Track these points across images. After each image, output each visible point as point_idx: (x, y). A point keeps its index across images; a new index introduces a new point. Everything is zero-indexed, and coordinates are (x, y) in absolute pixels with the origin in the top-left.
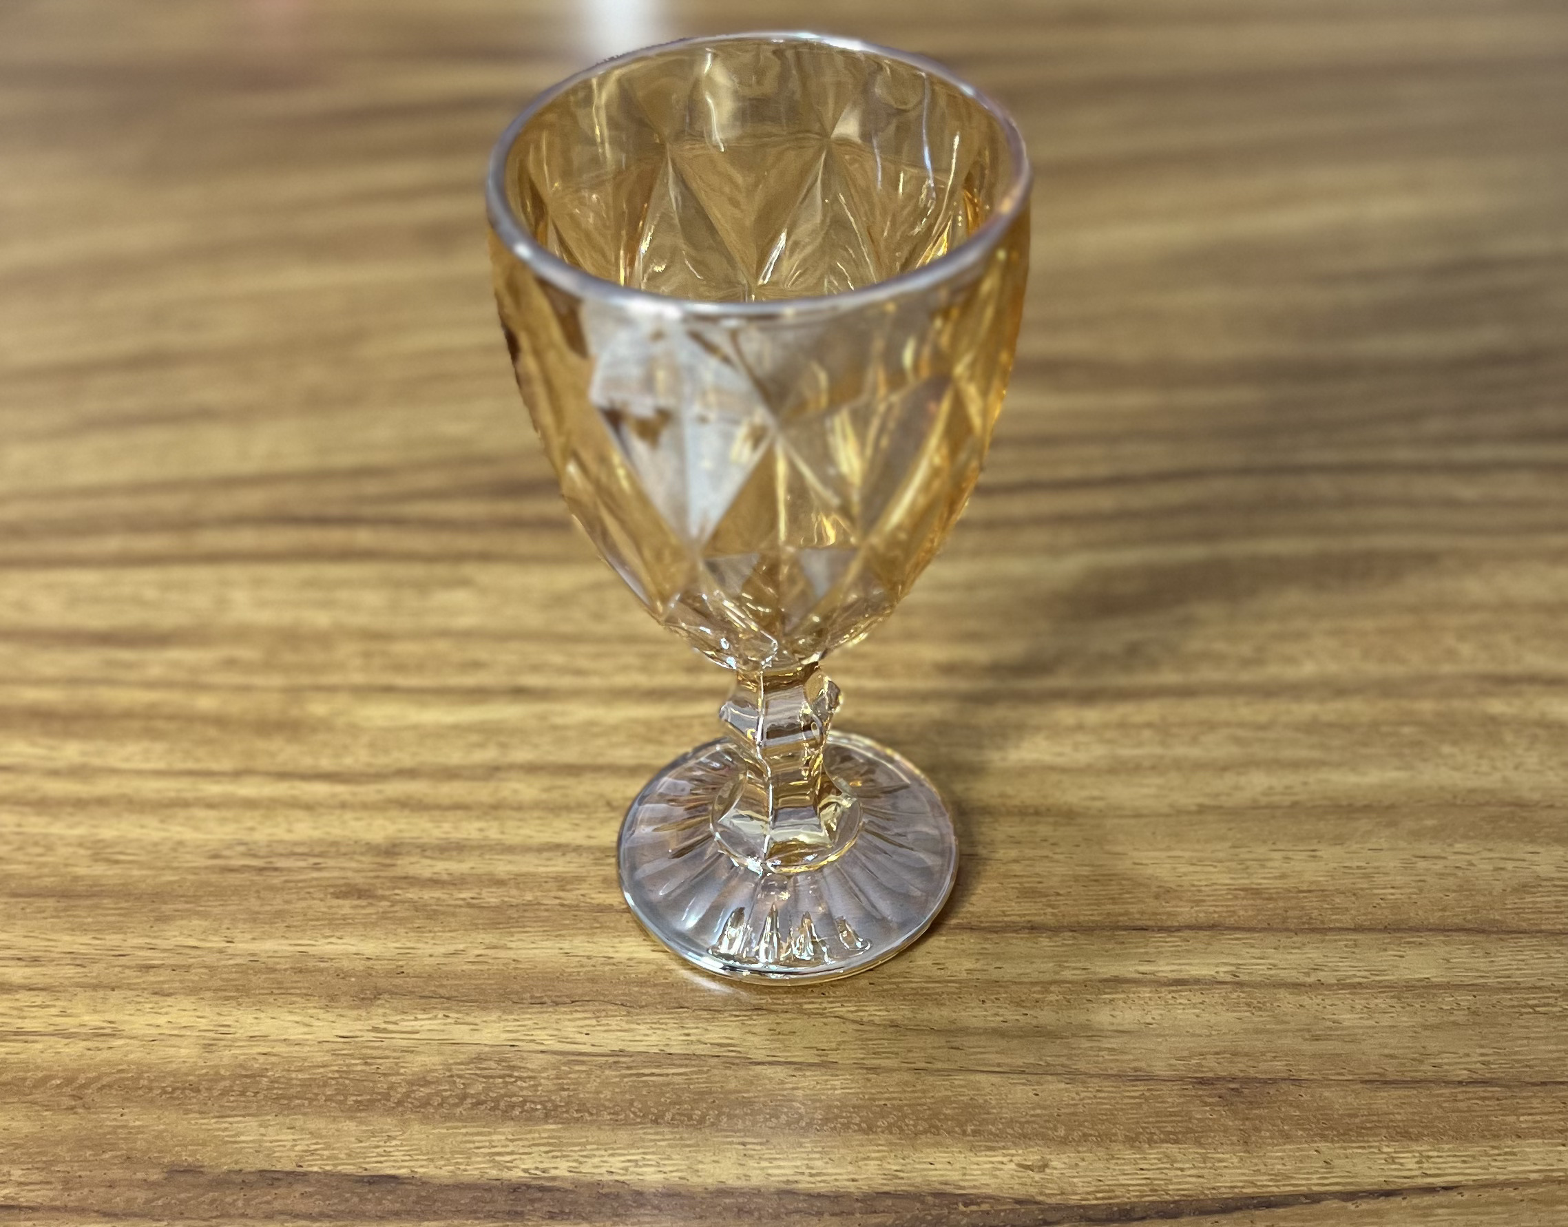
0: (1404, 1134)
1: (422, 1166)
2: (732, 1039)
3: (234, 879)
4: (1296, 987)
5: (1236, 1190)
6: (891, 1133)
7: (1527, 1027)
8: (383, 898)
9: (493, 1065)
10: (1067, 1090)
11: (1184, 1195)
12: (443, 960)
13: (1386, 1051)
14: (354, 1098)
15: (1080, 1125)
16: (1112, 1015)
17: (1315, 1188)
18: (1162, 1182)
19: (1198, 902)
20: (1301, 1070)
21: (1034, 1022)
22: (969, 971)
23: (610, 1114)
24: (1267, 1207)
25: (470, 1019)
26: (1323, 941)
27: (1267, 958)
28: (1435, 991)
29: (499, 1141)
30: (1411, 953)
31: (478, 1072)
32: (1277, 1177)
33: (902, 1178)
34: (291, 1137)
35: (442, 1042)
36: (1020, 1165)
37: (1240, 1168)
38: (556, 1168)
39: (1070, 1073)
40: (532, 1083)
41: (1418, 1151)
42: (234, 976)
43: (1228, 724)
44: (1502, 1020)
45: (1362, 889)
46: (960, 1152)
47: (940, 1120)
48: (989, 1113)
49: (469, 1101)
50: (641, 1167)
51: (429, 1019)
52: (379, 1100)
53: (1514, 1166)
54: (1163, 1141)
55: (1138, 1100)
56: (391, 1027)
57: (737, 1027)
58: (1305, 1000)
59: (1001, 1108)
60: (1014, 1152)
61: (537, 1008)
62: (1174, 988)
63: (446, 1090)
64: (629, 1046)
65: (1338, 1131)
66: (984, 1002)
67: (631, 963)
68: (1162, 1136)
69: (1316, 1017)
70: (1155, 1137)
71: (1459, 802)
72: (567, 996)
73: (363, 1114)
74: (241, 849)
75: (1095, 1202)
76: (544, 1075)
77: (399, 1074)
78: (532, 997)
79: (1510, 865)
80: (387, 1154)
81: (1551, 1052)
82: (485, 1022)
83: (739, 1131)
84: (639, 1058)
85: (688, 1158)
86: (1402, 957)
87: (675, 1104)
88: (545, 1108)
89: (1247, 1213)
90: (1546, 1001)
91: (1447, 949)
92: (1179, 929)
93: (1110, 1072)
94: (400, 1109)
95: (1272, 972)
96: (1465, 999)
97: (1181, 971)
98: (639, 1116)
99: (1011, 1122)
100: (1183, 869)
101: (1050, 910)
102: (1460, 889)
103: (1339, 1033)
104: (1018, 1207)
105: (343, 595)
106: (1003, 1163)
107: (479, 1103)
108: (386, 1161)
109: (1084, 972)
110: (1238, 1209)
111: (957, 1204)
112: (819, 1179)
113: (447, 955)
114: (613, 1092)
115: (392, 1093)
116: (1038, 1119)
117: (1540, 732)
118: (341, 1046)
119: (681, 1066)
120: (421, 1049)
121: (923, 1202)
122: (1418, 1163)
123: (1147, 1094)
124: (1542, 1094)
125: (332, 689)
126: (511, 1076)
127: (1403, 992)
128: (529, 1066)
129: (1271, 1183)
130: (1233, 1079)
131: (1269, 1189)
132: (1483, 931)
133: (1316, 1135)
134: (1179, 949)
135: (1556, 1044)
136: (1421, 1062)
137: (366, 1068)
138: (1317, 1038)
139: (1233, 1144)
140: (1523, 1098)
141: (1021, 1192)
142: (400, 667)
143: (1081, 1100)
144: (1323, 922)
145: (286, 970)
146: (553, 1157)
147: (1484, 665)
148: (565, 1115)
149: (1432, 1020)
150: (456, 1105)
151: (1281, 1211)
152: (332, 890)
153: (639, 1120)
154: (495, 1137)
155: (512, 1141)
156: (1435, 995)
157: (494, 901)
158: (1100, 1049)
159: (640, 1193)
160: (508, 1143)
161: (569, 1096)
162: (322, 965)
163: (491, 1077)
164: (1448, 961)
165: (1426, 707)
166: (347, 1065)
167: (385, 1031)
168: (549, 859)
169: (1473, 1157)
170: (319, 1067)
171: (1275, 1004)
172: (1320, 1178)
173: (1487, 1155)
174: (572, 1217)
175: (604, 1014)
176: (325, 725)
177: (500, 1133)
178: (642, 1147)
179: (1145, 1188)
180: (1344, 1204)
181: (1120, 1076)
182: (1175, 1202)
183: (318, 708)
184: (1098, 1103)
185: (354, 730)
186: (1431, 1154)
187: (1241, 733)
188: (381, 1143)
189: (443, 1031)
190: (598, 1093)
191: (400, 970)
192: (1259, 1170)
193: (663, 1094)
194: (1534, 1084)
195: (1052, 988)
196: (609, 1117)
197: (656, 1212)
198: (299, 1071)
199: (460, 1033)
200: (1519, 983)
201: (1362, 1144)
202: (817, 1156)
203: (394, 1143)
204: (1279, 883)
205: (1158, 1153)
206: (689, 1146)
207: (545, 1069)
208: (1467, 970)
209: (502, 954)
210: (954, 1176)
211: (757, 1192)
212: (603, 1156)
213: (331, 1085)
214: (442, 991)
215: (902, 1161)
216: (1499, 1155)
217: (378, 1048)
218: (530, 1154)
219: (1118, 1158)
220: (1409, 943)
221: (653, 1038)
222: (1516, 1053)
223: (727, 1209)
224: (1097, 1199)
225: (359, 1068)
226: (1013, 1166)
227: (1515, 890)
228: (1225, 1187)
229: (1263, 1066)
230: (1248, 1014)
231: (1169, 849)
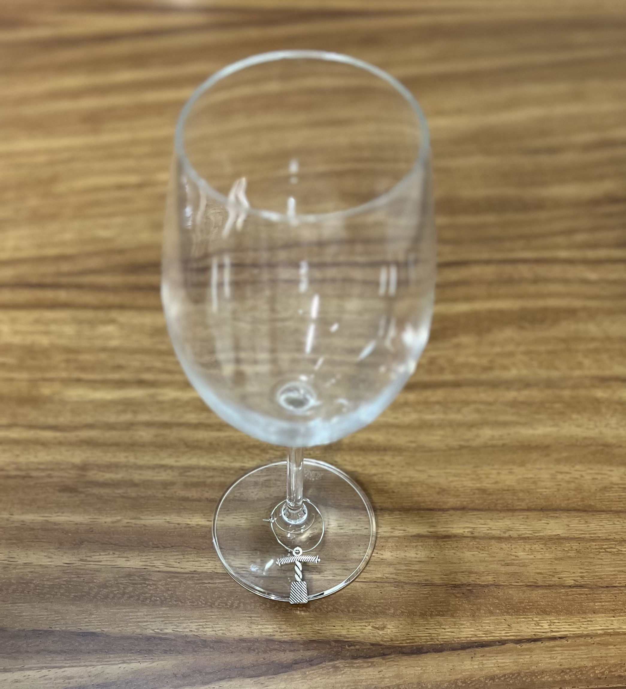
0: (544, 612)
1: (106, 628)
2: (244, 565)
3: (11, 482)
4: (499, 539)
5: (468, 639)
6: (316, 612)
7: (601, 559)
8: (81, 492)
9: (137, 578)
10: (395, 591)
11: (445, 641)
12: (112, 525)
13: (538, 571)
14: (74, 594)
15: (400, 608)
16: (417, 554)
17: (503, 638)
18: (436, 635)
19: (458, 496)
20: (500, 581)
21: (381, 557)
22: (354, 530)
23: (190, 602)
24: (482, 647)
25: (125, 555)
26: (513, 516)
27: (487, 525)
28: (562, 541)
29: (140, 615)
30: (552, 522)
31: (130, 581)
32: (486, 632)
33: (321, 633)
34: (46, 613)
35: (113, 567)
36: (372, 627)
37: (471, 628)
38: (167, 629)
39: (396, 582)
40: (155, 587)
41: (550, 620)
42: (15, 532)
43: (474, 402)
44: (591, 555)
45: (532, 489)
46: (347, 621)
47: (338, 605)
48: (360, 602)
49: (126, 596)
50: (205, 628)
51: (106, 555)
52: (85, 596)
53: (592, 627)
54: (437, 615)
55: (426, 595)
56: (89, 559)
57: (247, 559)
58: (503, 545)
59: (365, 599)
60: (371, 620)
61: (156, 549)
62: (444, 540)
63: (115, 591)
64: (198, 569)
65: (515, 610)
66: (359, 546)
67: (198, 527)
68: (436, 613)
69: (508, 554)
70: (433, 613)
71: (578, 444)
72: (169, 544)
73: (78, 602)
74: (14, 466)
75: (406, 645)
76: (160, 583)
77: (93, 582)
78: (153, 544)
79: (599, 477)
80: (90, 622)
81: (612, 571)
82: (132, 556)
83: (249, 611)
84: (203, 575)
85: (226, 624)
86: (548, 524)
87: (220, 597)
88: (161, 599)
89: (472, 650)
90: (611, 546)
91: (569, 520)
92: (448, 510)
93: (414, 582)
94: (95, 600)
95: (488, 532)
96: (575, 545)
97: (448, 531)
98: (203, 604)
99: (369, 606)
100: (451, 479)
101: (390, 500)
102: (576, 489)
103: (517, 562)
104: (372, 647)
105: (53, 328)
106: (366, 626)
107: (132, 597)
108: (90, 625)
109: (404, 532)
110: (469, 648)
111: (345, 646)
112: (284, 634)
113: (112, 522)
114: (192, 592)
115: (91, 591)
116: (381, 605)
117: (619, 407)
118: (66, 568)
119: (221, 579)
120: (103, 570)
121: (330, 645)
122: (549, 625)
123: (431, 592)
124: (606, 592)
125: (52, 380)
126: (145, 584)
127: (547, 541)
128: (153, 579)
129: (484, 636)
130: (469, 585)
131: (483, 638)
132: (585, 511)
133: (505, 612)
134: (447, 520)
135: (614, 568)
136: (553, 576)
137: (78, 579)
138: (508, 565)
139: (468, 617)
140: (598, 594)
141: (373, 640)
142: (83, 368)
143: (401, 595)
144: (513, 506)
145: (38, 529)
146: (165, 623)
147: (595, 372)
148: (171, 603)
149: (560, 554)
150: (119, 598)
151: (487, 649)
152: (57, 488)
153: (203, 605)
154: (138, 614)
155: (147, 615)
156: (562, 543)
157: (134, 495)
158: (411, 570)
159: (205, 641)
160: (146, 617)
161: (172, 594)
162: (56, 527)
163: (136, 584)
164: (568, 526)
165: (567, 393)
166: (69, 578)
167: (86, 561)
168: (158, 473)
169: (573, 622)
170: (57, 579)
171: (490, 548)
172: (506, 633)
173: (580, 622)
174: (174, 652)
175: (186, 553)
176: (48, 400)
177: (141, 612)
178: (205, 619)
179: (428, 638)
180: (515, 645)
181: (419, 584)
182: (441, 644)
183: (46, 390)
184: (408, 597)
185: (63, 402)
186: (555, 621)
187: (482, 407)
188: (87, 617)
189: (113, 561)
190: (185, 592)
191: (91, 530)
192: (479, 629)
193: (214, 593)
194: (602, 587)
195: (390, 540)
196: (190, 604)
197: (211, 650)
198: (48, 580)
199: (121, 562)
200: (599, 537)
201: (524, 617)
202: (283, 623)
203: (93, 616)
204: (494, 486)
205: (434, 621)
206: (226, 618)
207: (160, 580)
208: (576, 530)
209: (138, 522)
210: (344, 632)
211: (256, 641)
212: (187, 623)
213: (62, 588)
214: (110, 540)
215: (321, 625)
216: (585, 622)
217: (83, 569)
218: (155, 622)
219: (417, 624)
220: (551, 517)
221: (210, 565)
222: (596, 572)
223: (244, 648)
224: (407, 643)
225: (75, 579)
226: (370, 627)
227: (601, 490)
228: (464, 637)
229: (483, 578)
230: (477, 553)
231: (445, 468)
